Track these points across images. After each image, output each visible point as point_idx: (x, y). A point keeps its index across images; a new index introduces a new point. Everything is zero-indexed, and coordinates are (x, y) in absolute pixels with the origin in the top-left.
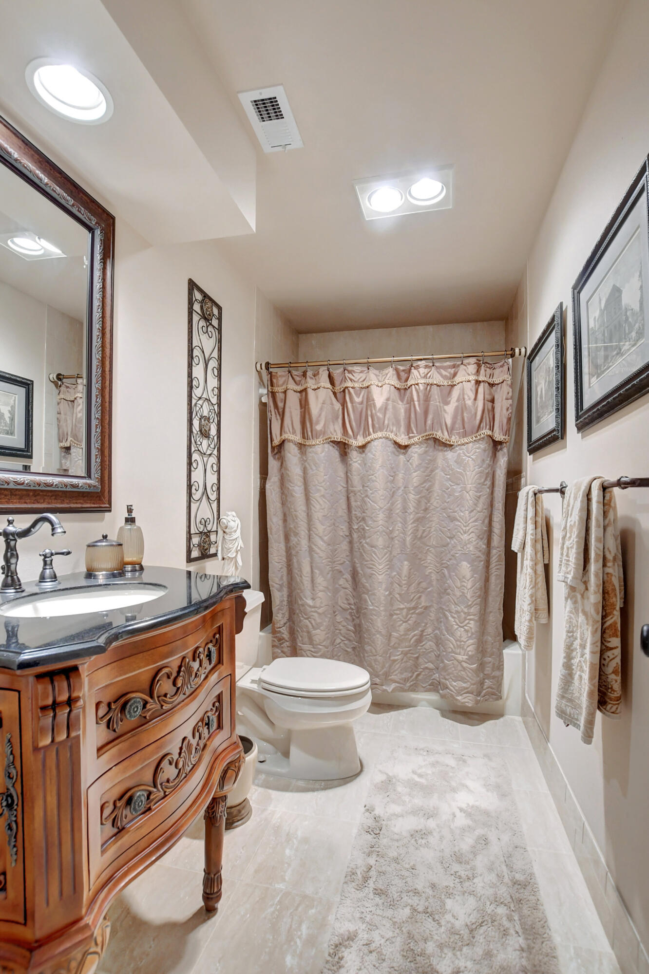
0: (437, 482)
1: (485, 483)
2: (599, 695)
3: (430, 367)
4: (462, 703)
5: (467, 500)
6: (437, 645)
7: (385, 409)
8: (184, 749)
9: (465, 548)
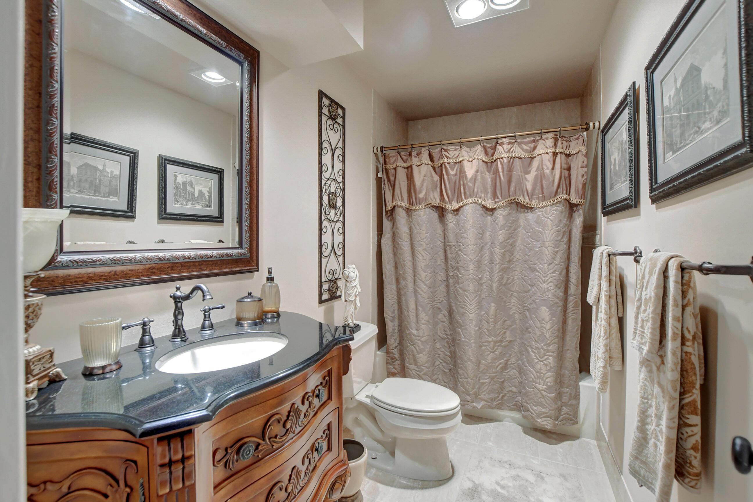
0: (519, 238)
1: (562, 240)
2: (675, 464)
3: (513, 143)
4: (542, 425)
5: (546, 254)
6: (520, 373)
7: (474, 179)
8: (293, 476)
9: (544, 295)
